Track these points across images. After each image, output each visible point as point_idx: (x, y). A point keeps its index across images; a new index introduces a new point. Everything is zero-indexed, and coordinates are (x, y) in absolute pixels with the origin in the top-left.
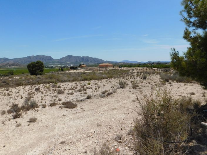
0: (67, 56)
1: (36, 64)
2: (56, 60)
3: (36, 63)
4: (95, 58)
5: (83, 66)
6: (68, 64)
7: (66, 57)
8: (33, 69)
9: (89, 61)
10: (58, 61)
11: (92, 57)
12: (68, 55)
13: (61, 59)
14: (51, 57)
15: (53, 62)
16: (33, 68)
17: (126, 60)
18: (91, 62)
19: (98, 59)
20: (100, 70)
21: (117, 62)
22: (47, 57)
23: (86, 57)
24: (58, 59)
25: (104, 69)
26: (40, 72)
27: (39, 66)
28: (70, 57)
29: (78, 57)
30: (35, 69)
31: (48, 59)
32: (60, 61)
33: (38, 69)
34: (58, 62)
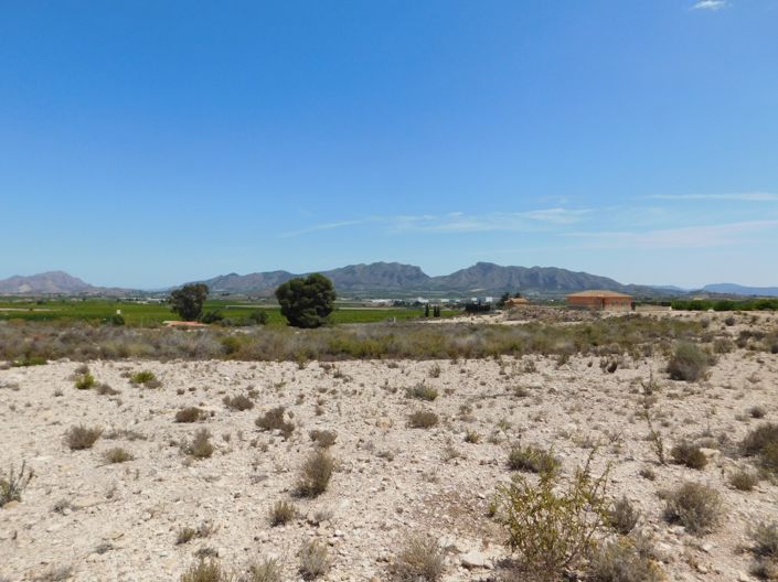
0: (474, 264)
1: (306, 287)
2: (437, 278)
3: (307, 283)
4: (583, 274)
5: (515, 300)
6: (474, 295)
7: (470, 271)
8: (293, 303)
9: (559, 287)
10: (441, 282)
11: (569, 269)
12: (479, 264)
13: (453, 276)
14: (417, 269)
15: (425, 288)
16: (293, 298)
17: (723, 285)
18: (565, 287)
19: (595, 277)
20: (566, 320)
21: (679, 292)
22: (405, 267)
23: (545, 269)
24: (444, 277)
25: (586, 315)
26: (317, 317)
27: (312, 294)
28: (485, 268)
29: (513, 270)
30: (300, 304)
31: (407, 277)
32: (451, 283)
33: (311, 305)
34: (442, 288)
